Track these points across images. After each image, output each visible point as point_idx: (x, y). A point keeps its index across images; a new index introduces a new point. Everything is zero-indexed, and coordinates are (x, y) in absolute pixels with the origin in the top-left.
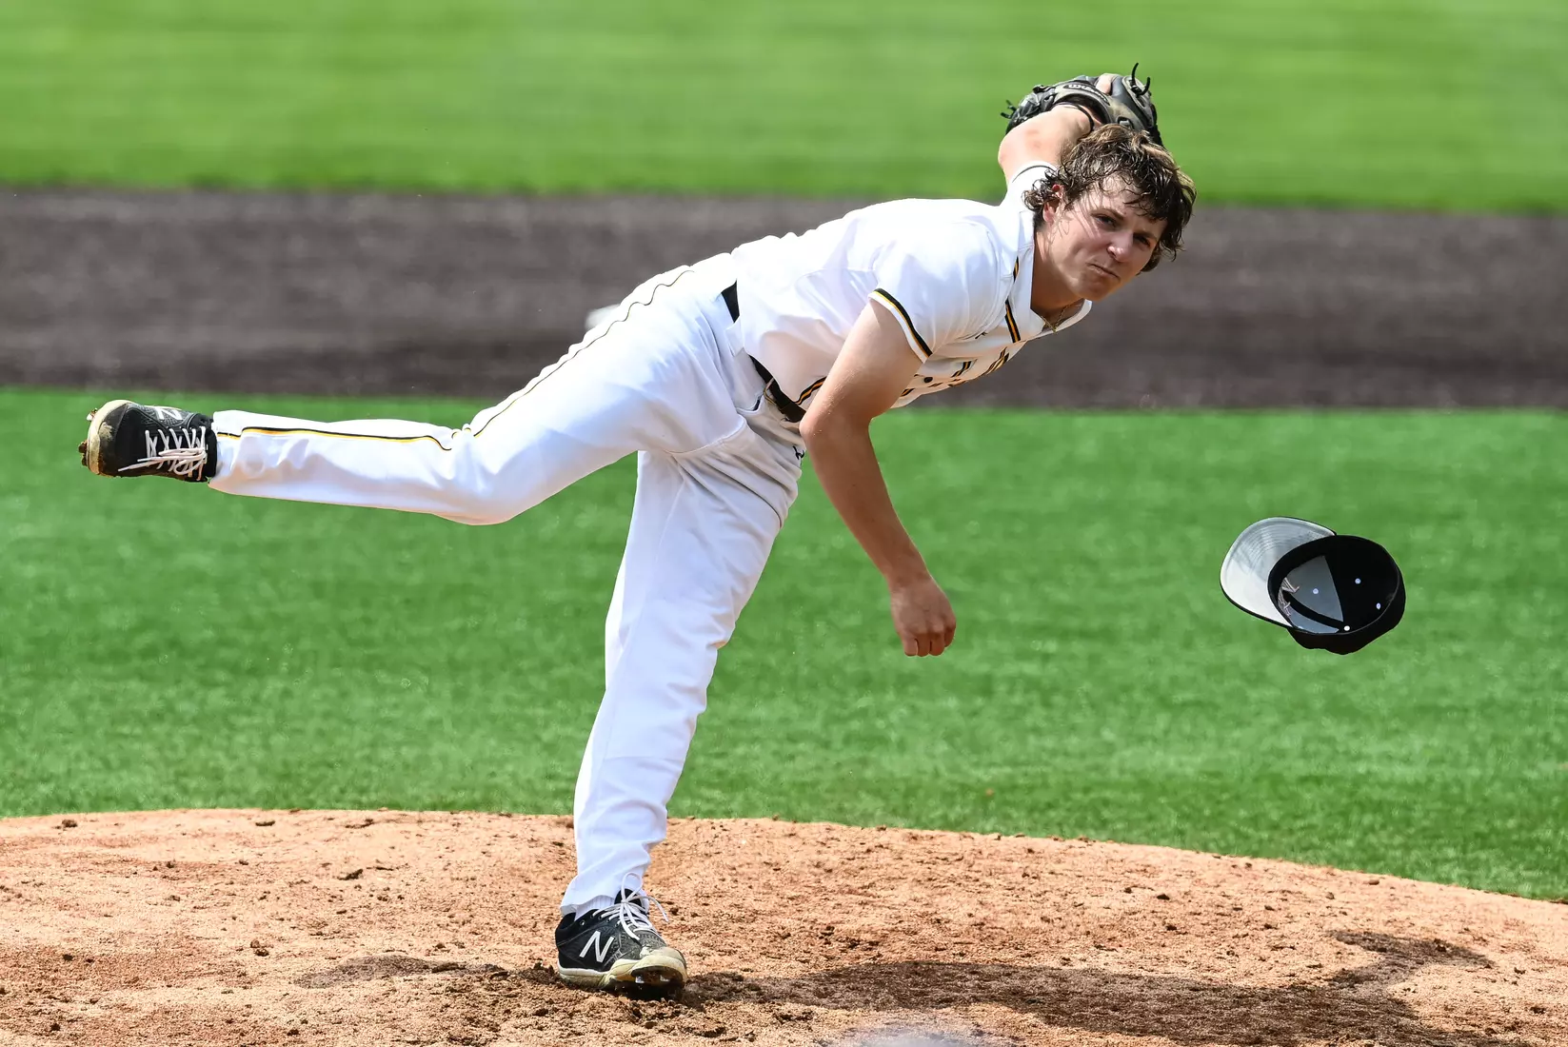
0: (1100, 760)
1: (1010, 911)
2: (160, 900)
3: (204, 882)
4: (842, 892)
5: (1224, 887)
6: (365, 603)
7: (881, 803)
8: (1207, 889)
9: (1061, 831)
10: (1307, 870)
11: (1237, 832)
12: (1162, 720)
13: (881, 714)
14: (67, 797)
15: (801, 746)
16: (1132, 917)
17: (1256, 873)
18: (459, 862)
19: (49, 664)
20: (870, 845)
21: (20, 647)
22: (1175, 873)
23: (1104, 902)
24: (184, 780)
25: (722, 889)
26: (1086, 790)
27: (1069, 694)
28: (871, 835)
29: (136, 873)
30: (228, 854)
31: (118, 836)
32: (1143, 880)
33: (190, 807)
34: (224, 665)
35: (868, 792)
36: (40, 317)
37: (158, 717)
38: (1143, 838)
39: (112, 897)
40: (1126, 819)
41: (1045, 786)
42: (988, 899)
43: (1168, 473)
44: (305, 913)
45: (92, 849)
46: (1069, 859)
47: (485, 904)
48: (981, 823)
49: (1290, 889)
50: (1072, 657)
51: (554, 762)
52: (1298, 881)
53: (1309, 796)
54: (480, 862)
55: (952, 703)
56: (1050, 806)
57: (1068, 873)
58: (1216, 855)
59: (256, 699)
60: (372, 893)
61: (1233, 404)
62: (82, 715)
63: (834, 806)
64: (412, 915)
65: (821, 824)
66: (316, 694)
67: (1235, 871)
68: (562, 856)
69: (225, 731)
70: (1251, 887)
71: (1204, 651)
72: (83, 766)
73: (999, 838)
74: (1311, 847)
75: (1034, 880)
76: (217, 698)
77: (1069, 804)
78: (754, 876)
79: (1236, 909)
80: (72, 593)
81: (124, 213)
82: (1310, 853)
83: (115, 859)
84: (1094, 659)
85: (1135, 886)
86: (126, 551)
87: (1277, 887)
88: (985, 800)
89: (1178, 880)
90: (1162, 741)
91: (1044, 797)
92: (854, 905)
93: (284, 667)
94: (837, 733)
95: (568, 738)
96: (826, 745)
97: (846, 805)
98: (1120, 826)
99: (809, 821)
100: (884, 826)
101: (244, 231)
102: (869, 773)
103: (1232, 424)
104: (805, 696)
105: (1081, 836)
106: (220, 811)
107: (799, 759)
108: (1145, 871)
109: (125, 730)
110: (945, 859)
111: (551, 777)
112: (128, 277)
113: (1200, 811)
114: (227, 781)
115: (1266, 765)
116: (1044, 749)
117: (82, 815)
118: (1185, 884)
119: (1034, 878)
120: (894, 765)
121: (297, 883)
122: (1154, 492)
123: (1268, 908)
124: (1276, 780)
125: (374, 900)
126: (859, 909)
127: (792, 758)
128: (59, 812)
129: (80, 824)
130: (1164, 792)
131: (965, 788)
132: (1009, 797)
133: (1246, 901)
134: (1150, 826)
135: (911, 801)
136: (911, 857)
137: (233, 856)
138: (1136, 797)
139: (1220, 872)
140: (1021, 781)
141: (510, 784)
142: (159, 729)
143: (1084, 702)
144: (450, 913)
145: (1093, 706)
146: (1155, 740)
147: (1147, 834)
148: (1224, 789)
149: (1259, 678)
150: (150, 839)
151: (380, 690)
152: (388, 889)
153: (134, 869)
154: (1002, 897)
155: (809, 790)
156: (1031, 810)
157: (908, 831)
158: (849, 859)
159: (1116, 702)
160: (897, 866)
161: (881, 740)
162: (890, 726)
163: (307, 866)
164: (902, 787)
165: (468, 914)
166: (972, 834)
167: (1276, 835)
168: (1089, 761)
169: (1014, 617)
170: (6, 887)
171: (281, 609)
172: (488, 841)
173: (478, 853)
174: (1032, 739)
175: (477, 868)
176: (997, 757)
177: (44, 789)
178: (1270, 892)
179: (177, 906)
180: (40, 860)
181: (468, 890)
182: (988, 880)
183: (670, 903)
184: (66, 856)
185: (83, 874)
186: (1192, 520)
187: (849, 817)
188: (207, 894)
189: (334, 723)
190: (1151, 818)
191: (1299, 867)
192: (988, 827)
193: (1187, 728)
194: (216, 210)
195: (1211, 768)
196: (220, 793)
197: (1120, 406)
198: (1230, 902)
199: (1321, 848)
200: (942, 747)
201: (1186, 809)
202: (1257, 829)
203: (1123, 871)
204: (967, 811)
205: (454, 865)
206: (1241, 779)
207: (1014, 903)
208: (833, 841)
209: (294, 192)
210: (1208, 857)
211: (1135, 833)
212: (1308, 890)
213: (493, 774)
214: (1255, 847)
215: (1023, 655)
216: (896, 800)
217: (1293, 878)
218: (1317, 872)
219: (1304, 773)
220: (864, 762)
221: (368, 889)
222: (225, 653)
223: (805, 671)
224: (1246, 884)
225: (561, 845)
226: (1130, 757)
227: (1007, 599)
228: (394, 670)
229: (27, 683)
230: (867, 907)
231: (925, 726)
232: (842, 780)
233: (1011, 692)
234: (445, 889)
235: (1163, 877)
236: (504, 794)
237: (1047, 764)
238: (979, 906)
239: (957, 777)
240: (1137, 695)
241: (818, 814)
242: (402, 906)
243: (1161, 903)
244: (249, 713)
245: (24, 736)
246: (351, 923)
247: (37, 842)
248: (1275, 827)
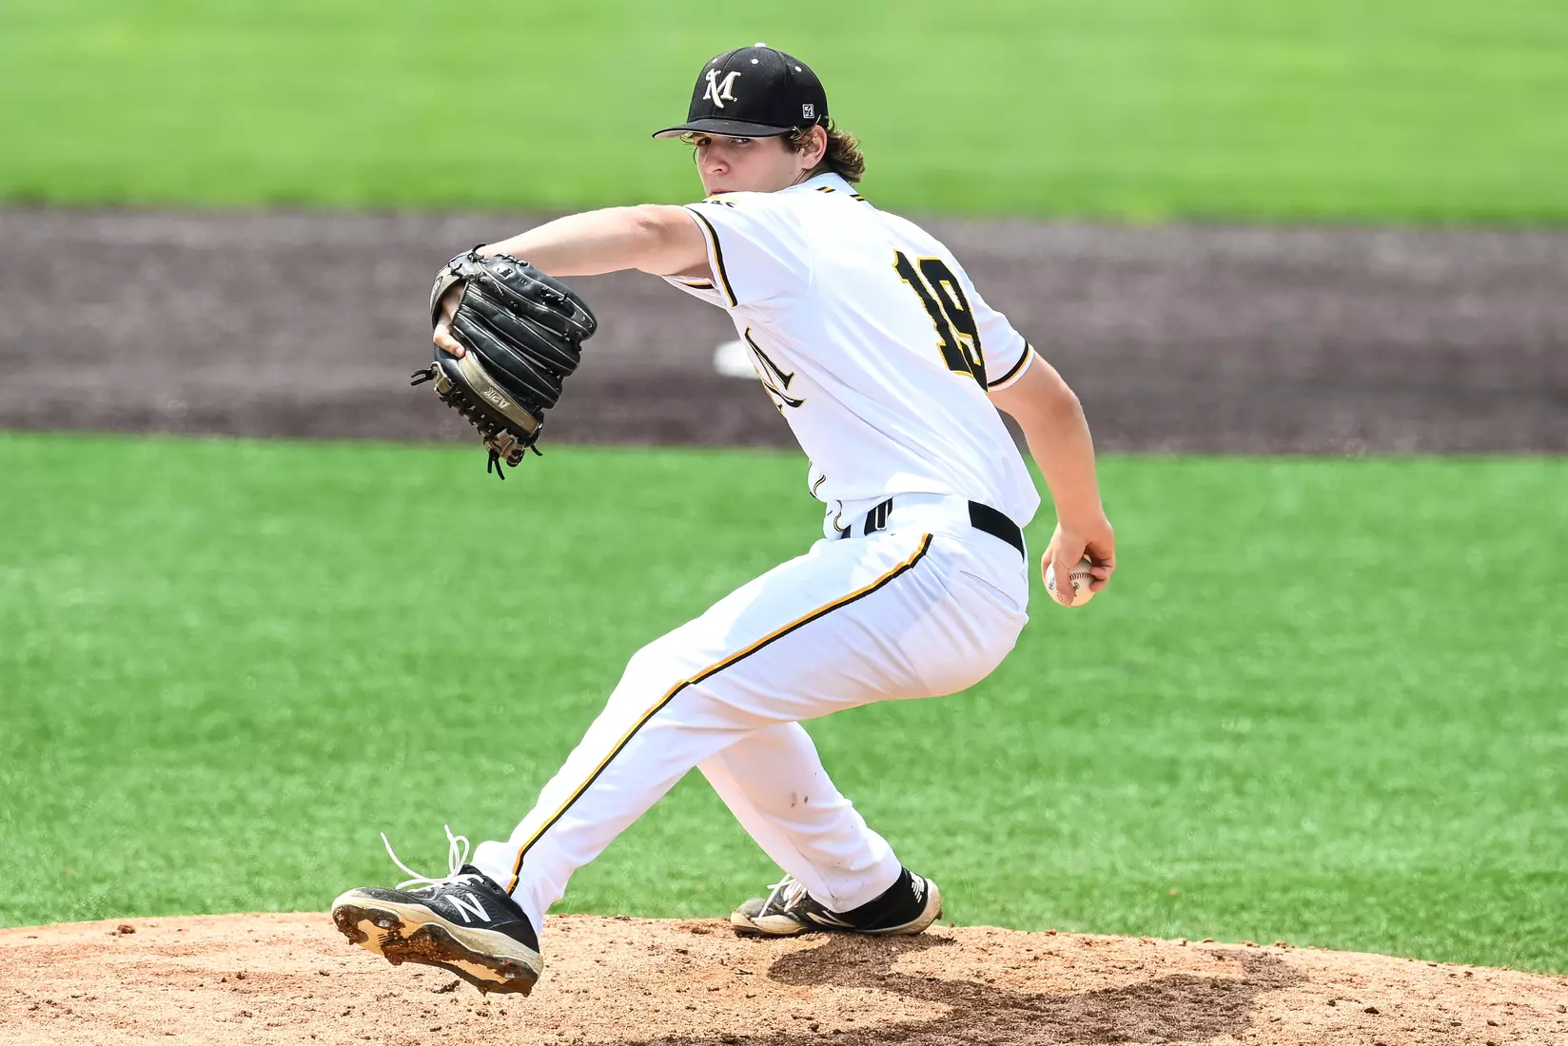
0: (1300, 856)
1: (1197, 1027)
2: (229, 1015)
3: (279, 995)
4: (1005, 1006)
5: (1441, 999)
6: (464, 680)
7: (1051, 904)
8: (1422, 1001)
9: (1256, 935)
10: (1536, 980)
11: (1456, 937)
12: (1371, 810)
13: (1050, 804)
14: (124, 900)
15: (960, 840)
16: (1337, 1033)
17: (1476, 982)
18: (569, 971)
19: (103, 749)
20: (1038, 952)
21: (72, 729)
22: (1385, 983)
23: (1303, 1016)
24: (256, 880)
25: (869, 1002)
26: (1285, 890)
27: (1264, 780)
28: (1039, 941)
29: (202, 986)
30: (305, 963)
31: (182, 943)
32: (1349, 991)
33: (264, 910)
34: (304, 748)
35: (1036, 891)
36: (92, 352)
37: (227, 808)
38: (1349, 944)
39: (174, 1013)
40: (1329, 922)
41: (1238, 884)
42: (1173, 1013)
43: (1377, 528)
44: (394, 1030)
45: (152, 958)
46: (1264, 968)
47: (599, 1020)
48: (1164, 927)
49: (1516, 1002)
50: (1269, 738)
51: (678, 858)
52: (1525, 992)
53: (1536, 896)
54: (594, 972)
55: (1132, 790)
56: (1243, 907)
57: (1265, 983)
58: (1432, 963)
59: (339, 789)
60: (469, 1007)
61: (1451, 449)
62: (141, 805)
63: (997, 907)
64: (516, 1033)
65: (982, 927)
66: (407, 783)
67: (1453, 981)
68: (686, 965)
69: (304, 824)
70: (1471, 998)
71: (1418, 731)
72: (143, 864)
73: (1185, 943)
74: (1541, 953)
75: (1225, 992)
76: (295, 787)
77: (1264, 905)
78: (906, 988)
79: (1455, 1025)
80: (131, 667)
81: (191, 235)
82: (1539, 960)
83: (178, 968)
84: (1293, 739)
85: (1340, 999)
86: (193, 619)
87: (1500, 999)
88: (1169, 901)
89: (1389, 991)
90: (1370, 833)
91: (1235, 897)
92: (1020, 1021)
93: (371, 750)
94: (1000, 824)
95: (694, 831)
96: (988, 839)
97: (1011, 907)
98: (1322, 929)
99: (968, 926)
100: (1054, 930)
101: (324, 255)
102: (1036, 871)
103: (1449, 473)
104: (965, 783)
105: (1278, 942)
106: (297, 914)
107: (958, 854)
108: (1351, 980)
109: (191, 822)
110: (1124, 968)
111: (674, 876)
112: (192, 307)
113: (1414, 912)
114: (306, 881)
115: (1488, 861)
116: (1235, 842)
117: (142, 919)
118: (1396, 996)
119: (1224, 989)
120: (1064, 860)
121: (386, 996)
122: (1364, 550)
123: (1492, 1024)
124: (1501, 878)
125: (473, 1014)
126: (1024, 1025)
127: (949, 852)
128: (113, 917)
129: (138, 929)
130: (1372, 890)
131: (1146, 888)
132: (1196, 897)
133: (1465, 1016)
134: (1357, 930)
135: (1086, 902)
136: (1084, 965)
137: (312, 966)
138: (1341, 897)
139: (1436, 982)
140: (1210, 879)
141: (627, 884)
142: (227, 822)
143: (1282, 789)
144: (559, 1030)
145: (1292, 793)
146: (1363, 832)
147: (1354, 940)
148: (1442, 888)
149: (1480, 761)
150: (219, 946)
151: (481, 777)
152: (489, 1003)
153: (200, 981)
154: (1187, 1010)
155: (968, 890)
156: (1222, 911)
157: (1083, 935)
158: (1014, 968)
159: (1319, 789)
160: (1068, 976)
161: (1053, 833)
162: (1061, 817)
163: (397, 977)
164: (1074, 885)
165: (580, 1031)
166: (1154, 940)
167: (1501, 939)
168: (1288, 856)
169: (1203, 693)
170: (54, 1001)
171: (369, 684)
172: (602, 948)
173: (591, 962)
174: (1222, 831)
175: (590, 979)
176: (1182, 851)
177: (98, 891)
178: (1493, 1004)
179: (249, 1023)
180: (93, 971)
181: (580, 1004)
182: (1173, 992)
183: (810, 1019)
184: (122, 967)
185: (142, 987)
186: (1405, 582)
187: (1014, 920)
188: (283, 1009)
189: (427, 814)
190: (1357, 920)
191: (1526, 976)
192: (1173, 931)
193: (1399, 820)
194: (294, 231)
195: (1424, 864)
196: (298, 895)
197: (1324, 452)
198: (1448, 1016)
199: (1550, 955)
200: (1120, 841)
201: (1398, 911)
202: (1479, 932)
203: (1325, 981)
204: (1150, 912)
205: (563, 975)
206: (1461, 876)
207: (1202, 1018)
208: (995, 947)
209: (384, 212)
210: (1424, 964)
211: (1341, 937)
212: (1537, 1002)
213: (608, 873)
214: (1477, 953)
215: (1213, 736)
216: (1068, 900)
217: (1519, 989)
218: (1547, 982)
219: (1531, 870)
220: (1031, 857)
221: (466, 1003)
222: (305, 735)
223: (964, 755)
224: (1465, 995)
225: (685, 952)
226: (1336, 852)
227: (1194, 672)
228: (497, 755)
229: (80, 769)
230: (1034, 1022)
231: (1102, 817)
232: (1006, 878)
233: (1200, 777)
234: (553, 1002)
235: (1371, 987)
236: (620, 892)
237: (1240, 860)
238: (1160, 1022)
239: (1138, 876)
240: (1344, 781)
241: (977, 916)
242: (504, 1022)
243: (1370, 1017)
244: (333, 804)
245: (75, 831)
246: (446, 1042)
247: (90, 949)
248: (1499, 931)
